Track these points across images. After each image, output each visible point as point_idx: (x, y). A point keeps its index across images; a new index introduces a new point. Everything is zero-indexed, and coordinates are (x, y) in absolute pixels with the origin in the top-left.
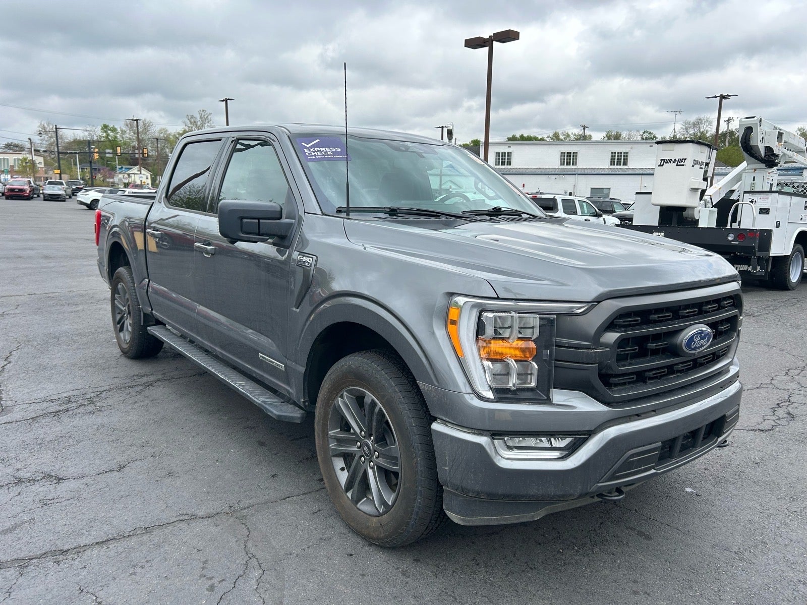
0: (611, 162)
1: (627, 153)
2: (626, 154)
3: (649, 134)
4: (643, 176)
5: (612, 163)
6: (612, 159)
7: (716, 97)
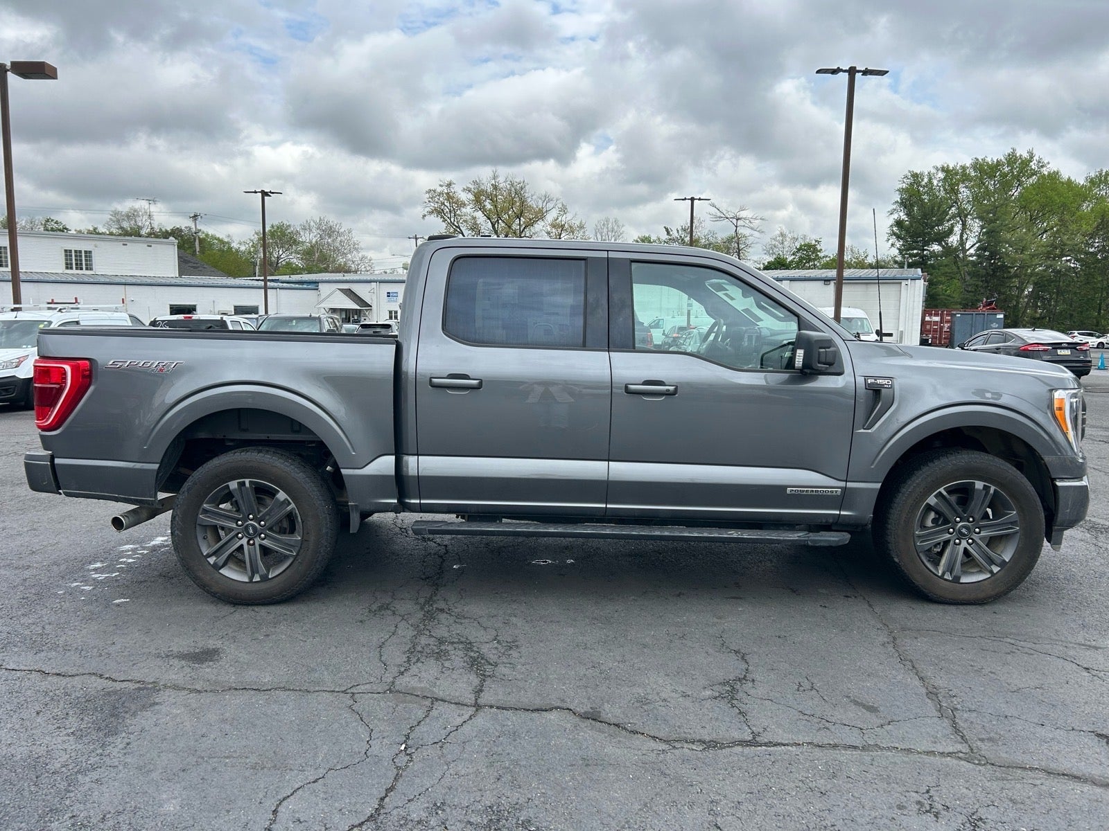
0: (67, 264)
1: (90, 252)
2: (88, 253)
3: (55, 223)
4: (127, 286)
5: (69, 266)
6: (66, 260)
7: (256, 192)
